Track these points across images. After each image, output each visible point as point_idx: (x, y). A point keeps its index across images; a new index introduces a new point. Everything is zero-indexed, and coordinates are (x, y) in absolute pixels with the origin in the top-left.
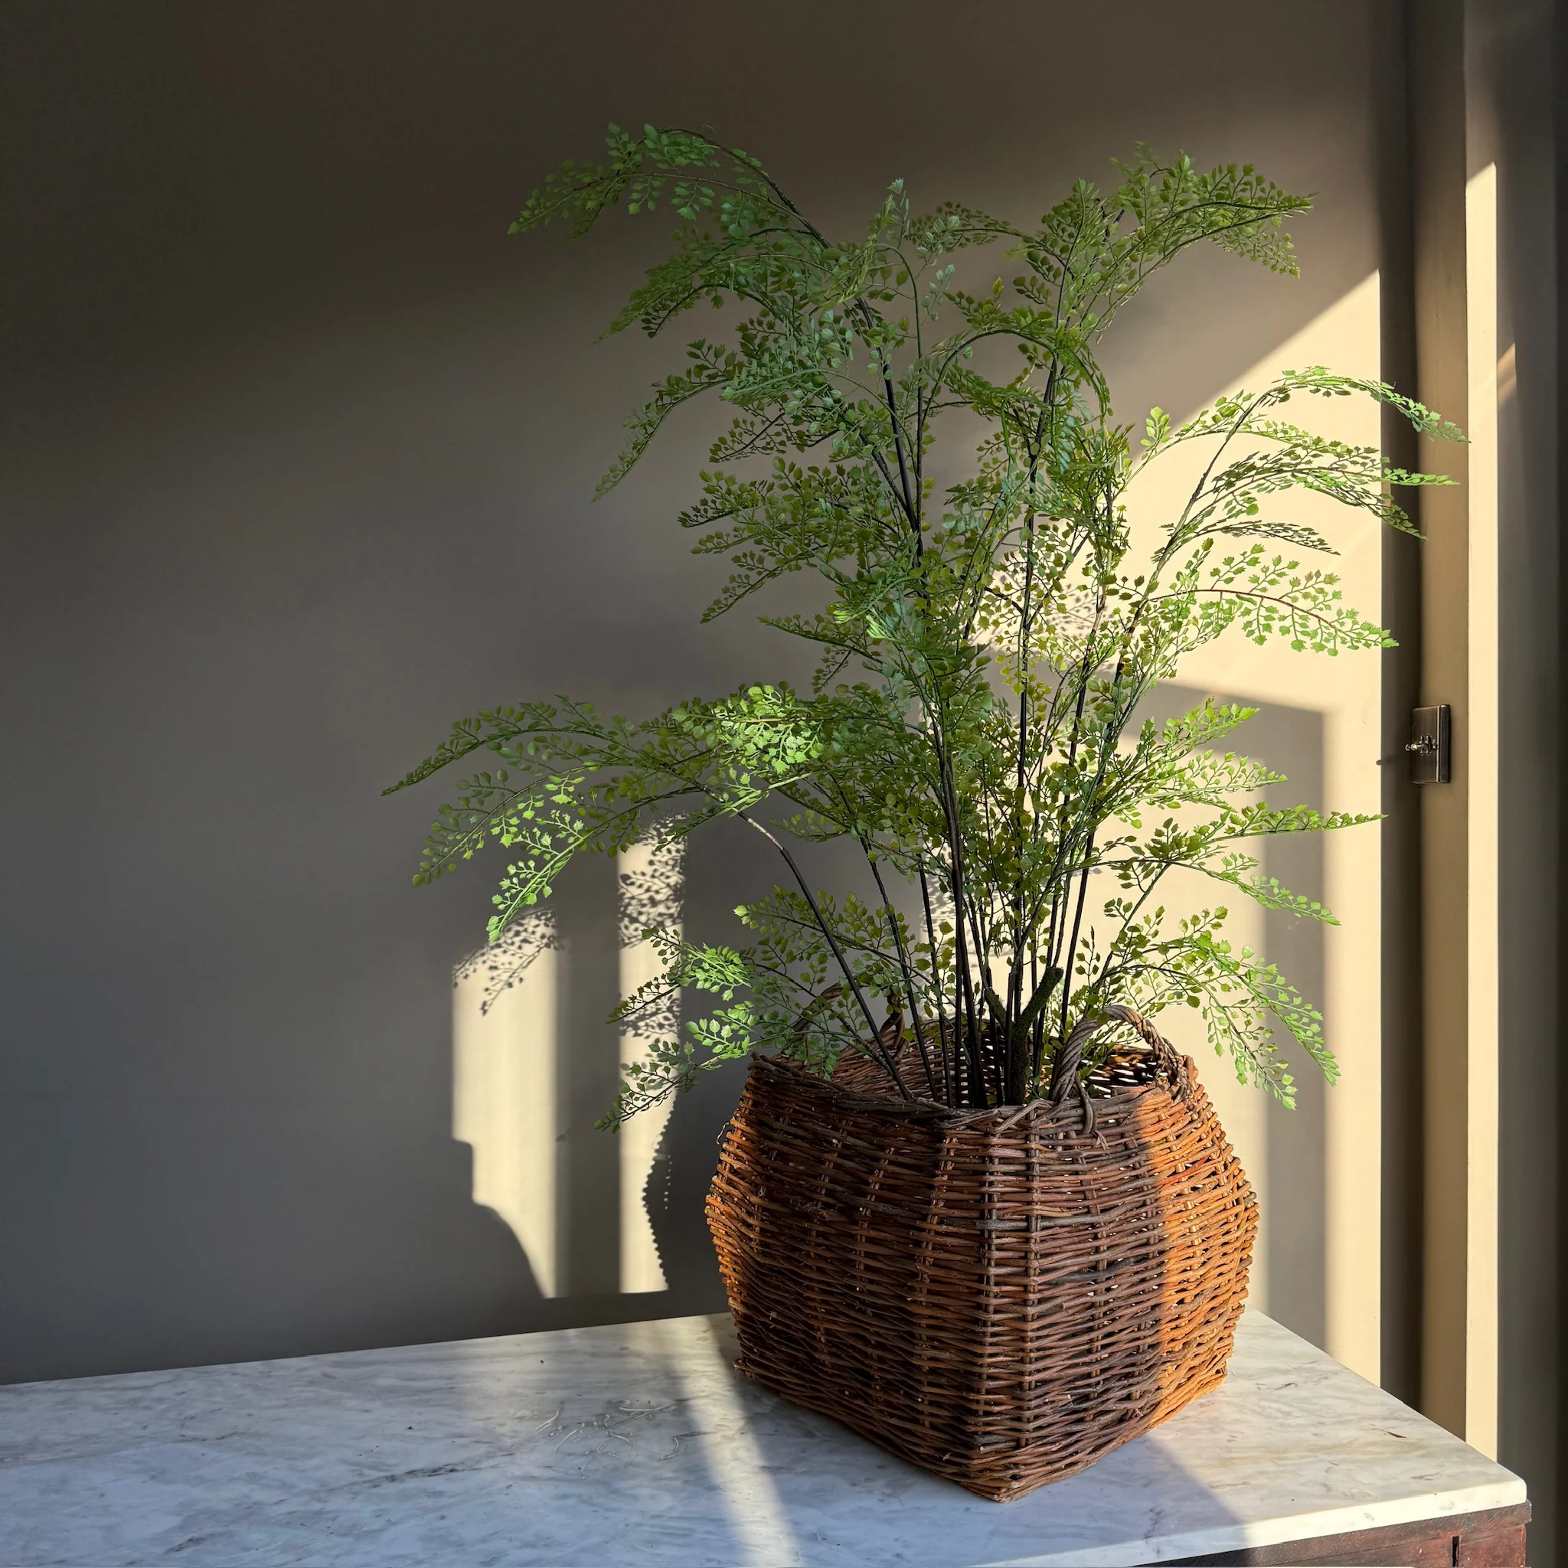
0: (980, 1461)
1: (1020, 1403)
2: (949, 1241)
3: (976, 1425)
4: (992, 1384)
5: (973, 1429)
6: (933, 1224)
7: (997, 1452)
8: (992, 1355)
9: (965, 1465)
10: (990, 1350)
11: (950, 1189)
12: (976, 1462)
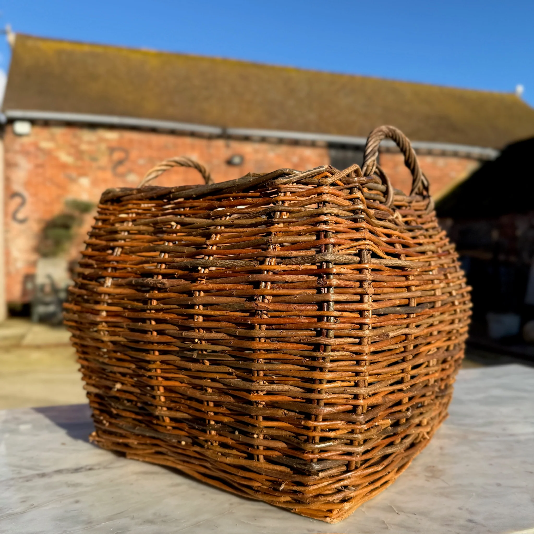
0: (315, 487)
1: (353, 427)
2: (289, 278)
3: (313, 452)
4: (327, 410)
5: (311, 456)
6: (272, 264)
7: (331, 477)
8: (329, 382)
9: (300, 492)
10: (328, 376)
11: (286, 233)
12: (312, 488)
